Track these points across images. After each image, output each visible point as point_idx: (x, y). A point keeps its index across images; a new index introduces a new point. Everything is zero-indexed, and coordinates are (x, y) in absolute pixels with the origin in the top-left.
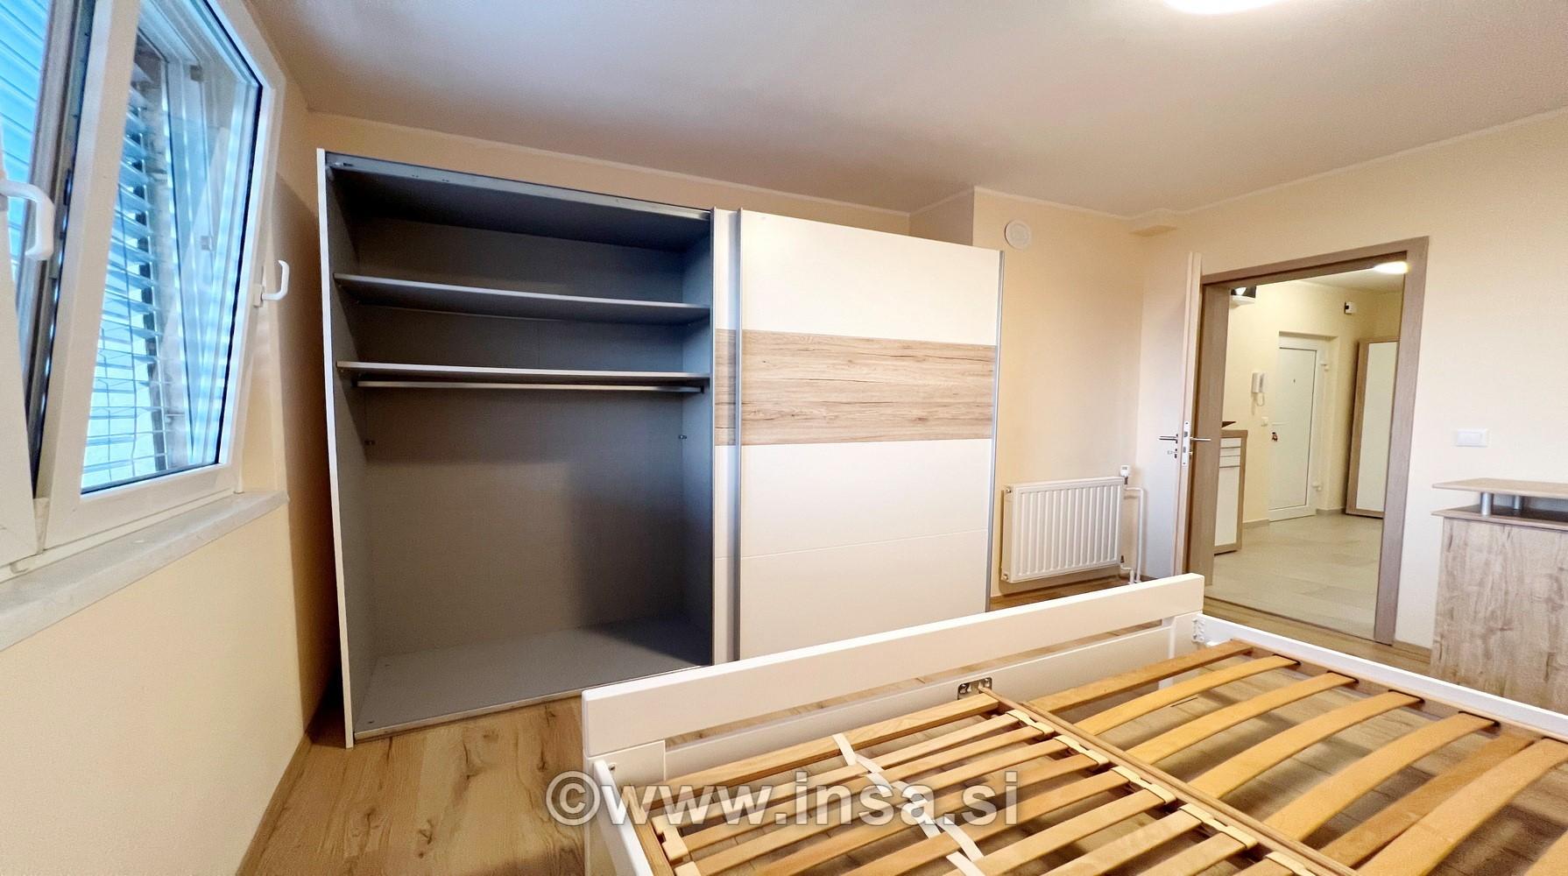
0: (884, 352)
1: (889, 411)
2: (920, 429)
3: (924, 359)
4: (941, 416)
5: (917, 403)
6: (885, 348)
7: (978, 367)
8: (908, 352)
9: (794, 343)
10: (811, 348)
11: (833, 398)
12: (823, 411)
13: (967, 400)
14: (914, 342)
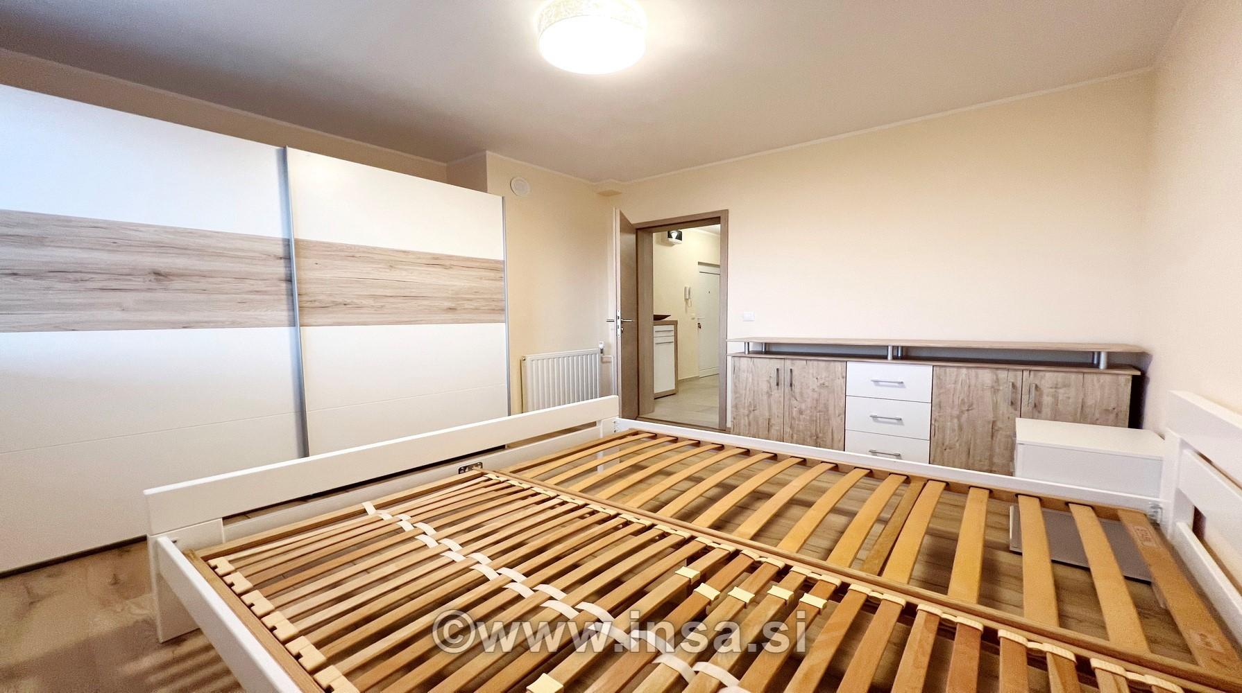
0: (419, 261)
1: (426, 302)
2: (450, 316)
3: (451, 267)
4: (466, 307)
5: (448, 298)
6: (419, 258)
7: (492, 274)
8: (437, 262)
9: (342, 251)
10: (358, 255)
11: (380, 292)
12: (371, 302)
13: (486, 296)
14: (442, 255)
